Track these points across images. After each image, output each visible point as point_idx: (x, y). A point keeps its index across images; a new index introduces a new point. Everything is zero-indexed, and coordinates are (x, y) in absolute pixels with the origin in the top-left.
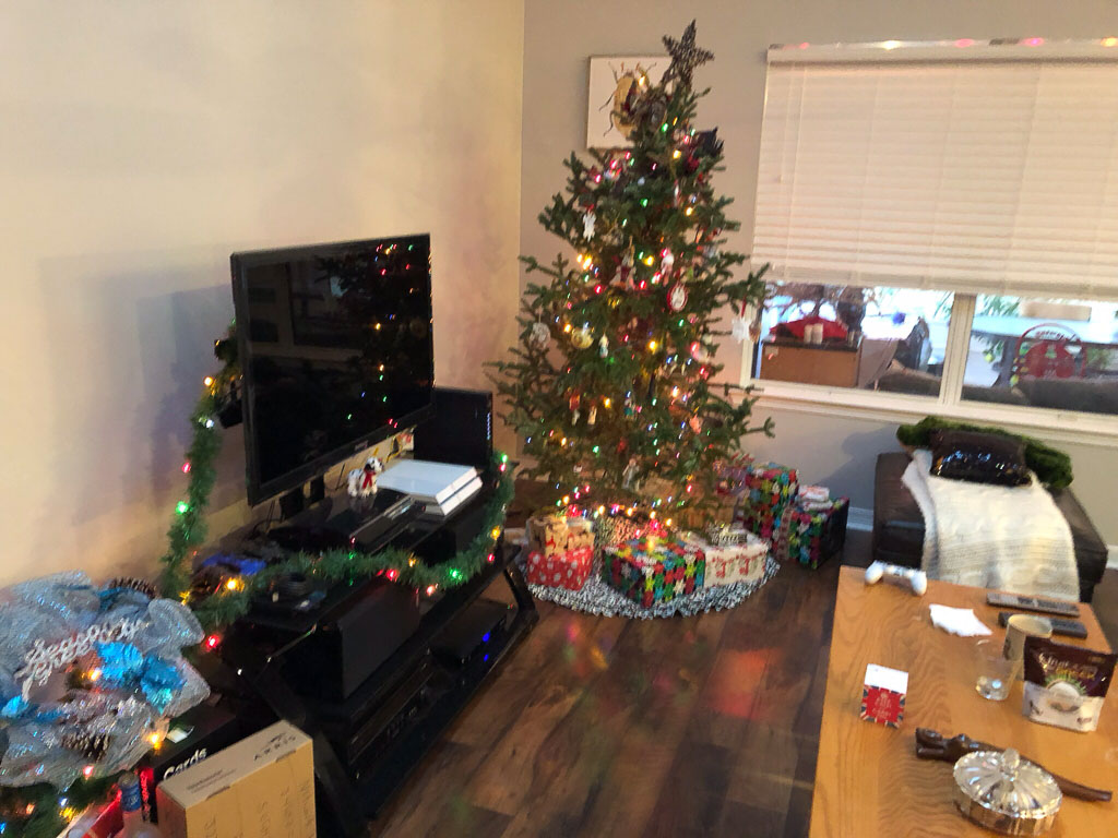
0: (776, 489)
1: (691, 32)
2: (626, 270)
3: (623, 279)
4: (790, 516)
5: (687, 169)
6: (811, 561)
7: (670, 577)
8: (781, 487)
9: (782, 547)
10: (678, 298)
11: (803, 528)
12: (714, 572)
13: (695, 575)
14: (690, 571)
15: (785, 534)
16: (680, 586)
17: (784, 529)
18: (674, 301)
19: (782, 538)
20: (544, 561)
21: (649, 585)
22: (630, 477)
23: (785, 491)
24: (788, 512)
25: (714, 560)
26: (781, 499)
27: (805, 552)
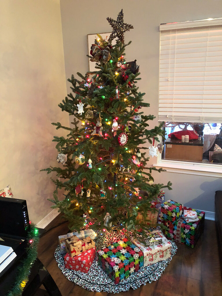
0: (174, 215)
1: (121, 15)
2: (98, 128)
3: (97, 133)
4: (180, 225)
5: (122, 80)
6: (191, 244)
7: (127, 268)
8: (176, 214)
9: (178, 238)
10: (123, 139)
11: (187, 231)
12: (148, 259)
13: (139, 262)
14: (137, 262)
15: (179, 233)
16: (132, 270)
17: (178, 231)
18: (121, 140)
19: (178, 234)
20: (71, 260)
21: (117, 275)
22: (107, 221)
23: (178, 215)
24: (180, 223)
25: (147, 255)
26: (176, 218)
27: (188, 241)
